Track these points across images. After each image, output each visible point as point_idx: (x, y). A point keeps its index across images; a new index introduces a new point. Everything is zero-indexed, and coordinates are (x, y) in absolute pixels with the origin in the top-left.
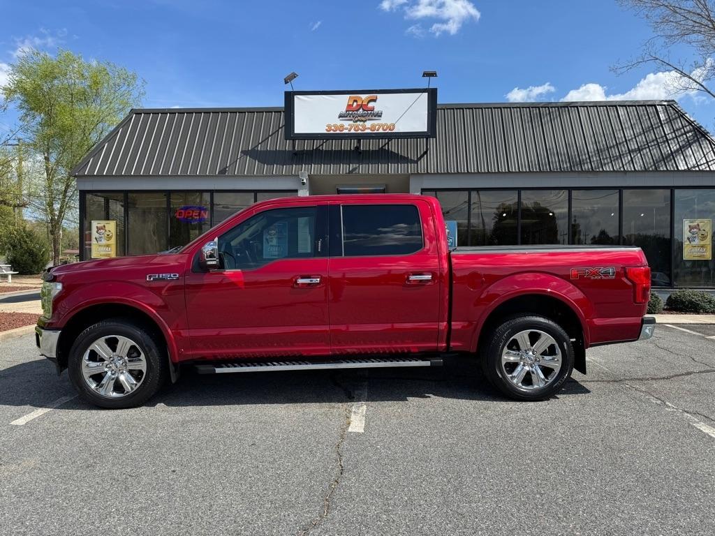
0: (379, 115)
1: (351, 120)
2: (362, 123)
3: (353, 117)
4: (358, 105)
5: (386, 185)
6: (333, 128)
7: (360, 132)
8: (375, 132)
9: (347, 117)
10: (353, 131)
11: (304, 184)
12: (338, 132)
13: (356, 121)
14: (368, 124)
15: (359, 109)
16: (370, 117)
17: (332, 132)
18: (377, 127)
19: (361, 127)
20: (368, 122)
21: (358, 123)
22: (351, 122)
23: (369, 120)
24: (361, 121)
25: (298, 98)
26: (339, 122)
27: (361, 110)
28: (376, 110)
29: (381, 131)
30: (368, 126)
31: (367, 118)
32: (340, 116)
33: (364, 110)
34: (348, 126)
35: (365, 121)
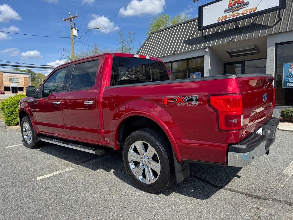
0: (247, 4)
1: (231, 12)
2: (237, 12)
3: (232, 10)
4: (235, 2)
5: (255, 45)
6: (221, 19)
7: (236, 17)
8: (245, 14)
9: (228, 11)
10: (232, 18)
11: (206, 52)
12: (224, 20)
13: (234, 12)
14: (241, 11)
15: (235, 4)
16: (242, 7)
17: (221, 21)
18: (246, 11)
19: (236, 14)
20: (240, 10)
21: (235, 12)
22: (231, 13)
23: (241, 9)
24: (236, 11)
25: (204, 8)
26: (224, 15)
27: (236, 4)
28: (245, 2)
29: (248, 13)
30: (240, 13)
31: (240, 8)
32: (225, 11)
33: (238, 4)
34: (229, 16)
35: (239, 10)
